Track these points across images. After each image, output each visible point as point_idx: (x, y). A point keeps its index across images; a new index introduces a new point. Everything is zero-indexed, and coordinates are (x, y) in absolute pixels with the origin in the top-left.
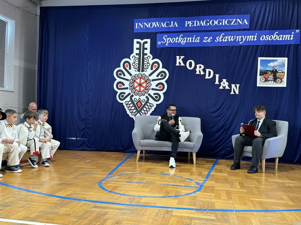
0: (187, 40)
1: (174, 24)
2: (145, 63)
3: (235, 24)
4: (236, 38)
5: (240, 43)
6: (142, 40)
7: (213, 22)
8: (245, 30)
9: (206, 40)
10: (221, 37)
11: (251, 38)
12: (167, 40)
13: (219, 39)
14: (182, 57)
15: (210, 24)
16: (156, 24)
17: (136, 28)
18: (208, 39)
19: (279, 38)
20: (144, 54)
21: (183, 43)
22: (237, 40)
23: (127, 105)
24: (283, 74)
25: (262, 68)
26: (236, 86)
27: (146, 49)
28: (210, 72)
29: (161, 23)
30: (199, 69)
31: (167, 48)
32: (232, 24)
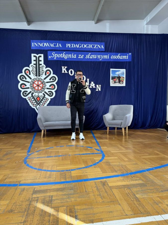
0: (68, 56)
1: (59, 45)
2: (40, 70)
3: (97, 48)
4: (98, 57)
5: (100, 60)
6: (37, 55)
7: (83, 46)
8: (102, 52)
9: (80, 57)
10: (89, 56)
11: (106, 57)
12: (55, 55)
13: (88, 57)
14: (66, 67)
15: (82, 47)
16: (47, 44)
17: (33, 46)
18: (81, 56)
19: (121, 58)
20: (39, 65)
21: (66, 58)
22: (98, 58)
23: (29, 99)
24: (123, 78)
25: (112, 75)
26: (99, 86)
27: (41, 61)
29: (50, 44)
31: (56, 61)
32: (95, 48)
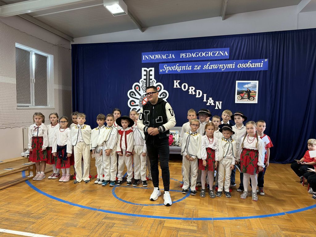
0: (182, 68)
1: (172, 56)
3: (218, 55)
4: (219, 66)
5: (222, 70)
6: (148, 69)
7: (201, 54)
8: (225, 60)
9: (196, 68)
10: (208, 66)
11: (231, 66)
12: (167, 69)
13: (206, 67)
14: (178, 81)
16: (158, 56)
19: (252, 66)
20: (150, 79)
21: (179, 71)
22: (220, 68)
24: (255, 93)
25: (239, 89)
26: (219, 103)
27: (151, 75)
28: (199, 93)
29: (162, 55)
30: (192, 90)
31: (167, 74)
